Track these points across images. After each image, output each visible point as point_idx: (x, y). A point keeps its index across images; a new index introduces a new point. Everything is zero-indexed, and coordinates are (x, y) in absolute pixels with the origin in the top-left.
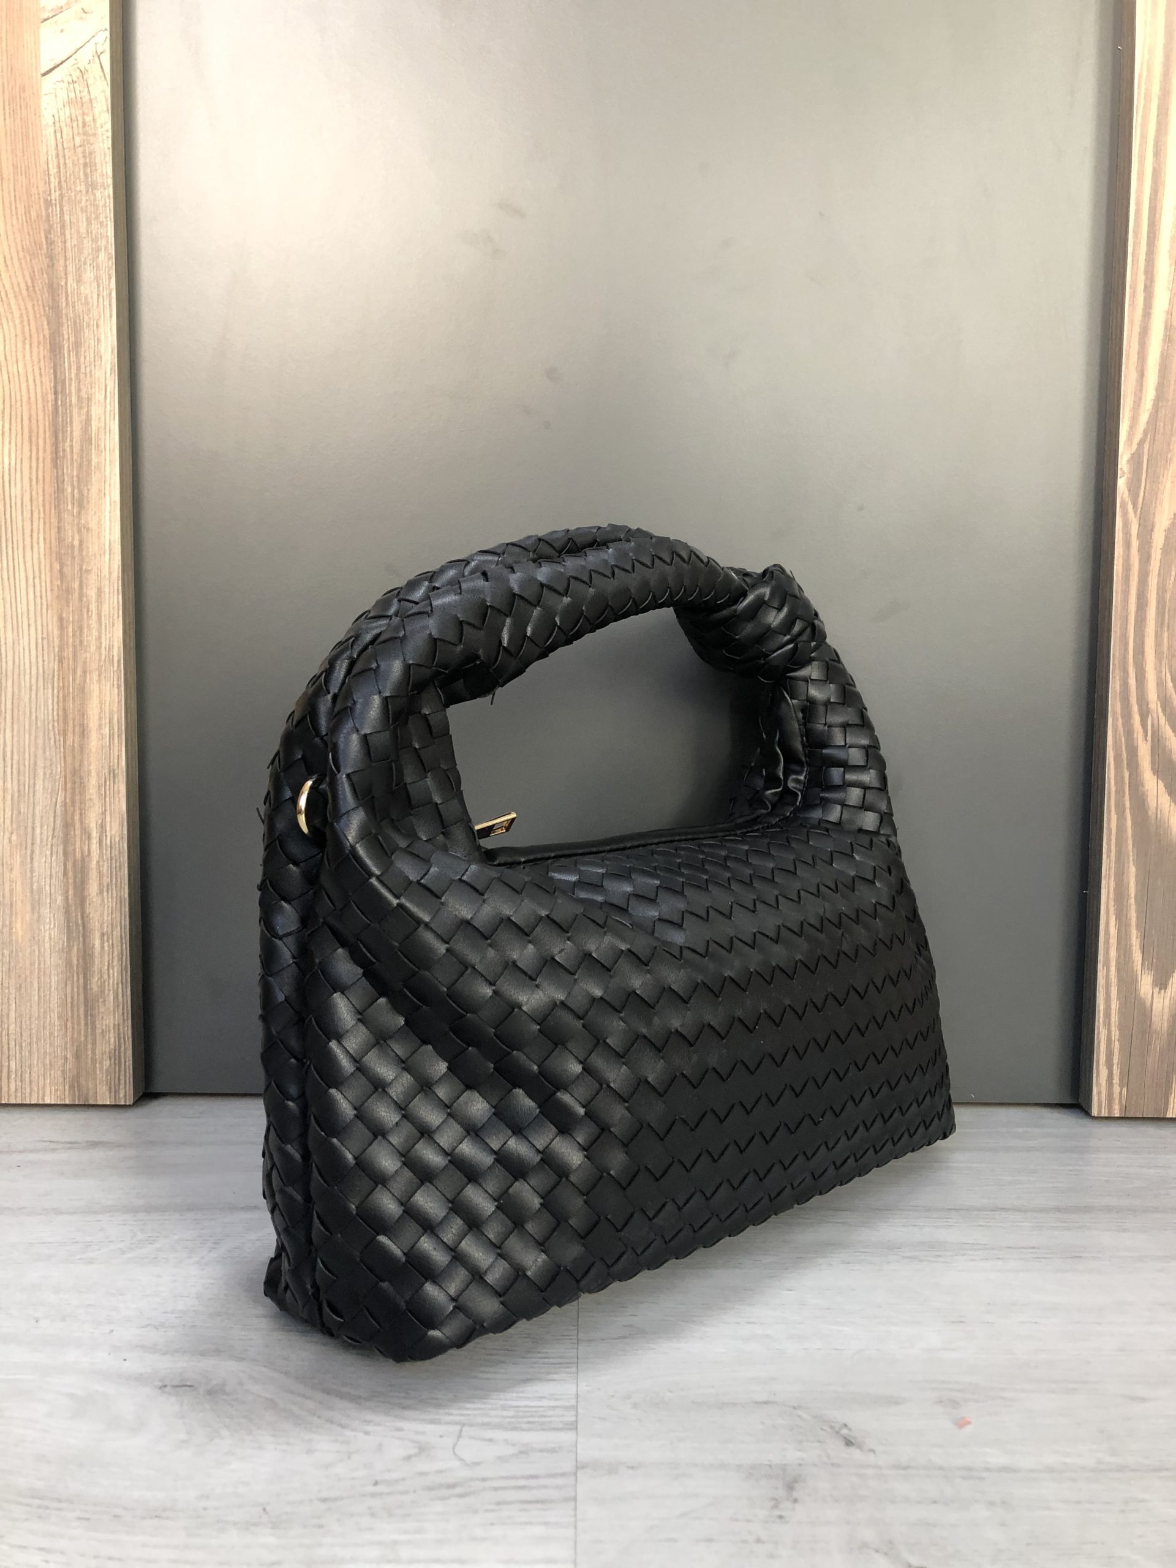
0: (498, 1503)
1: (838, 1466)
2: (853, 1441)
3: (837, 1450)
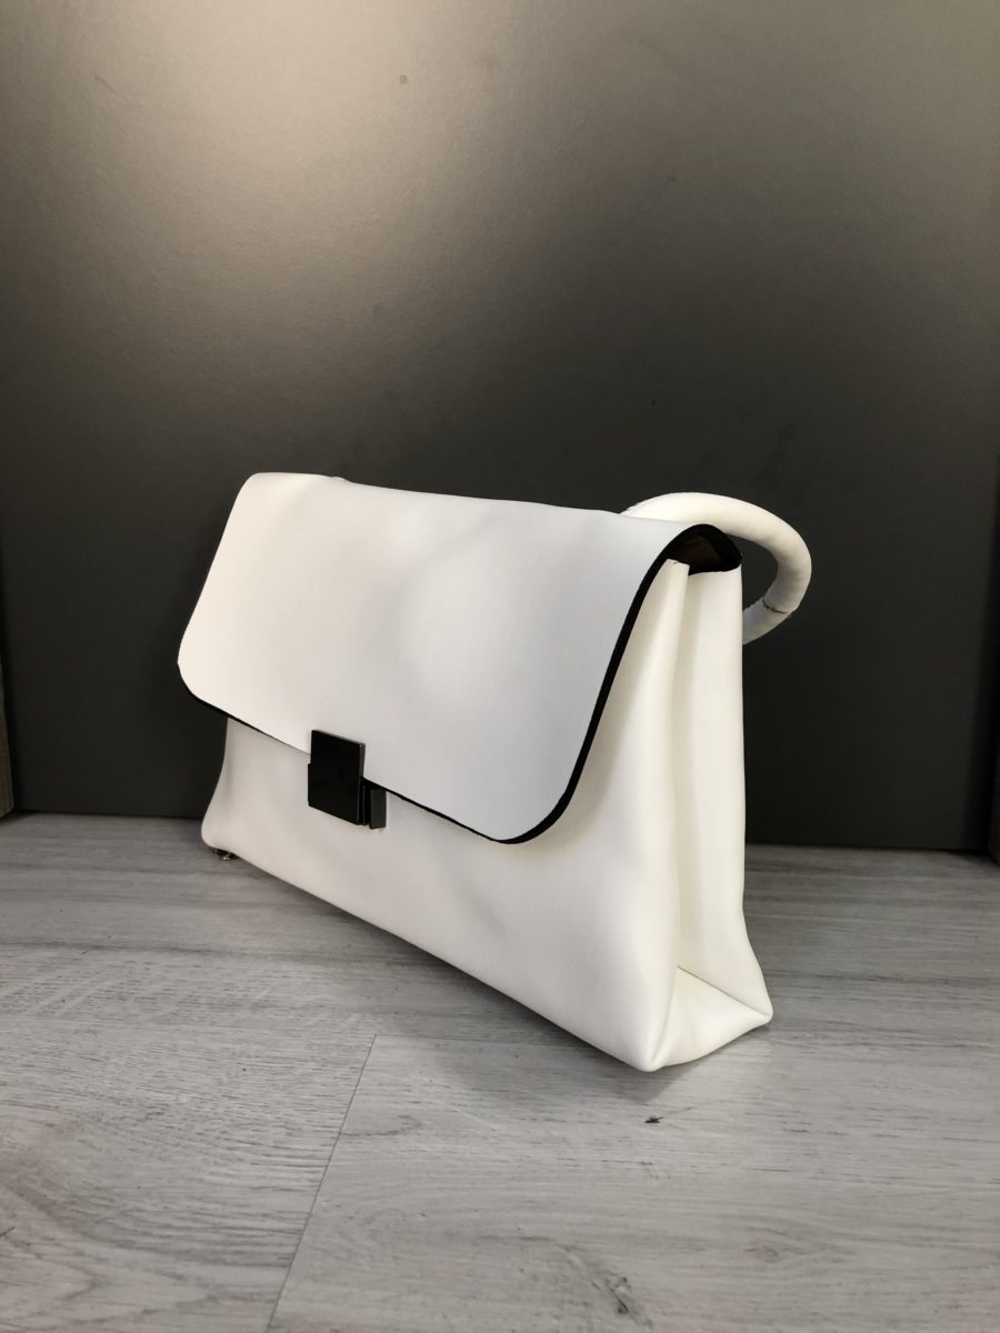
2: (628, 1304)
3: (604, 1319)
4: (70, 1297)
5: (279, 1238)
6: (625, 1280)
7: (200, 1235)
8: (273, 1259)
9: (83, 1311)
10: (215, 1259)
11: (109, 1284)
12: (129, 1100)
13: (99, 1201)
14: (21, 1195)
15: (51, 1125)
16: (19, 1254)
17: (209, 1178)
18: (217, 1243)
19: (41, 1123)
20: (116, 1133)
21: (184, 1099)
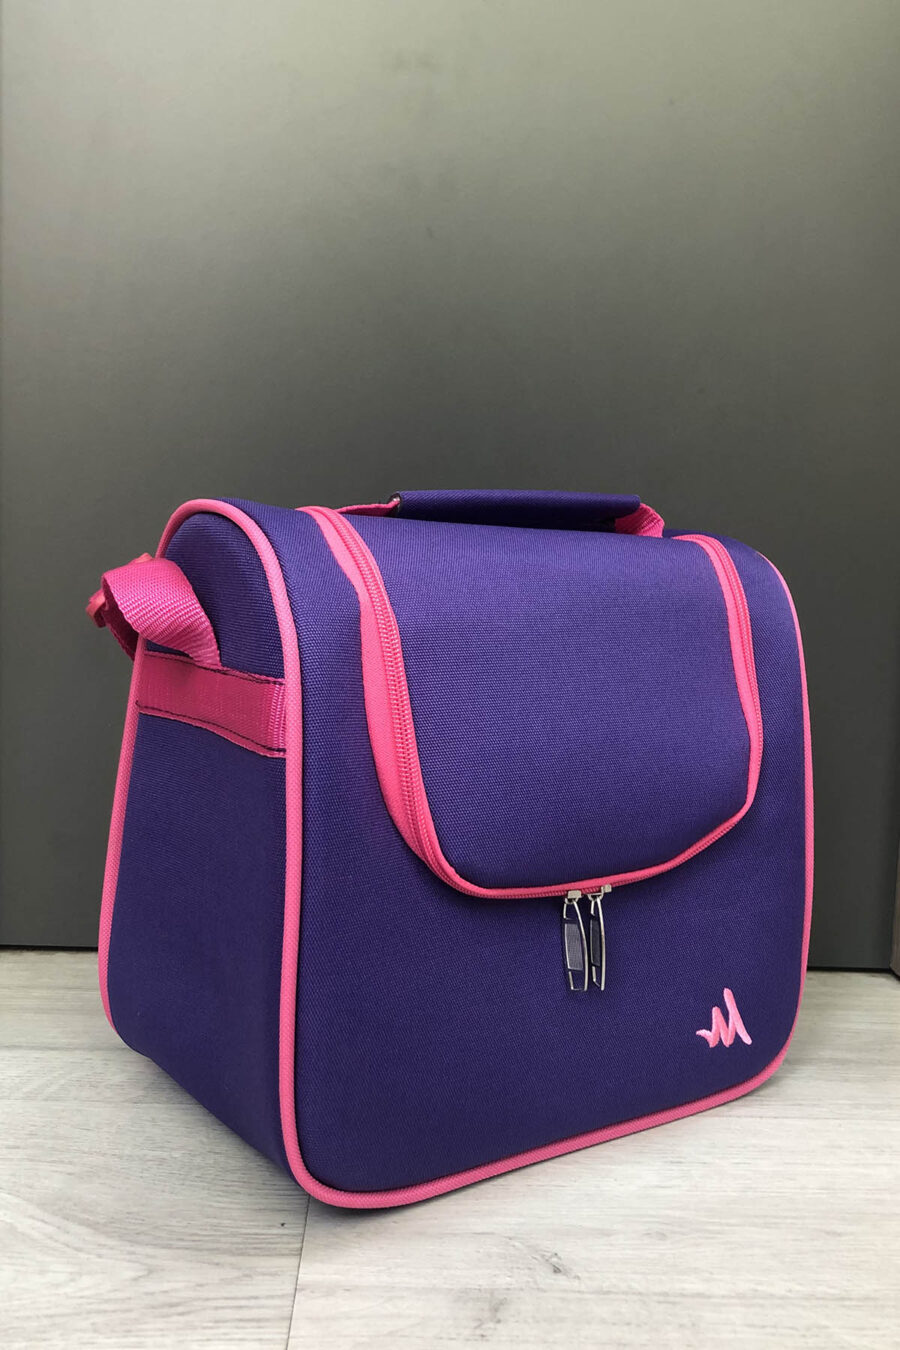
0: (217, 1322)
1: (545, 1291)
2: (561, 1268)
3: (545, 1278)
4: (136, 1279)
5: (285, 1239)
6: (556, 1254)
7: (223, 1239)
8: (287, 1252)
9: (151, 1286)
10: (242, 1254)
11: (163, 1270)
12: (130, 1156)
13: (133, 1221)
14: (68, 1220)
15: (70, 1174)
16: (82, 1255)
17: (215, 1204)
18: (237, 1243)
19: (61, 1172)
20: (128, 1178)
21: (176, 1155)
